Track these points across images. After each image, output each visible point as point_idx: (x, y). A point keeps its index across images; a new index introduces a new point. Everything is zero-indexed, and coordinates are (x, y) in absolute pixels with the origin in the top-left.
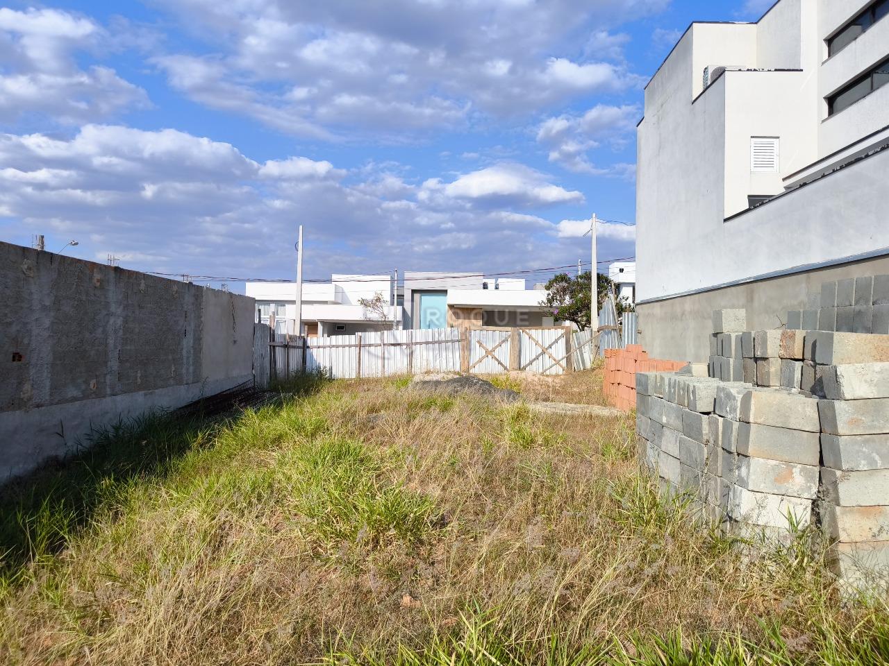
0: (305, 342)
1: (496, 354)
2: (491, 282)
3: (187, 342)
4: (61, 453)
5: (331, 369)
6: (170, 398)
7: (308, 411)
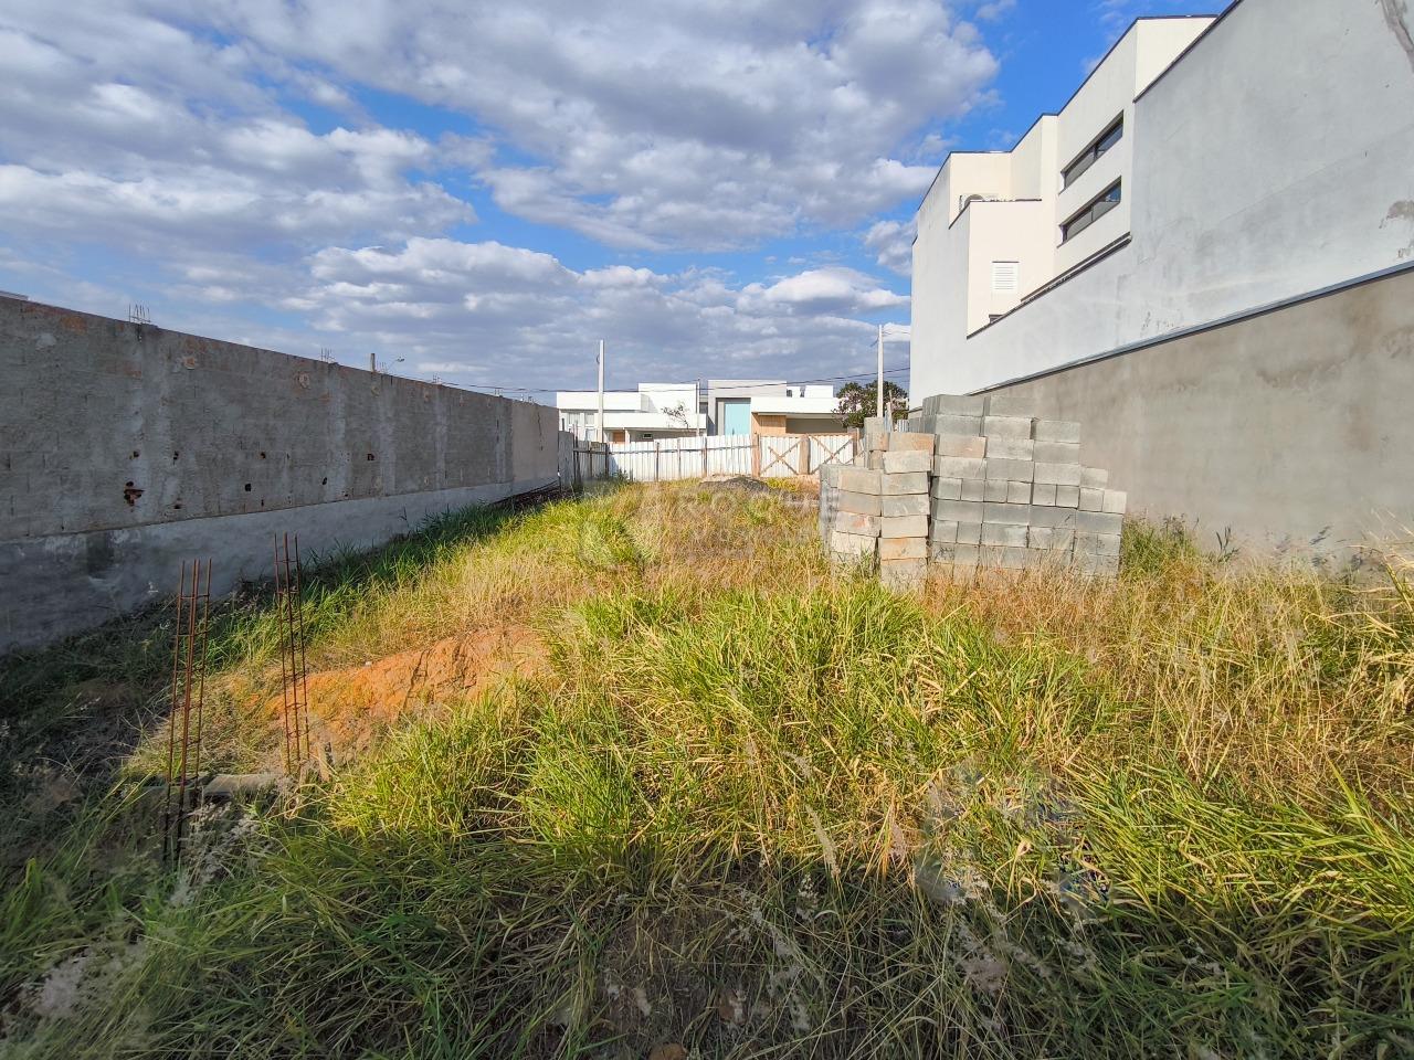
0: (607, 447)
1: (786, 459)
2: (796, 390)
3: (500, 447)
4: (405, 532)
5: (631, 472)
6: (488, 494)
7: (602, 504)
